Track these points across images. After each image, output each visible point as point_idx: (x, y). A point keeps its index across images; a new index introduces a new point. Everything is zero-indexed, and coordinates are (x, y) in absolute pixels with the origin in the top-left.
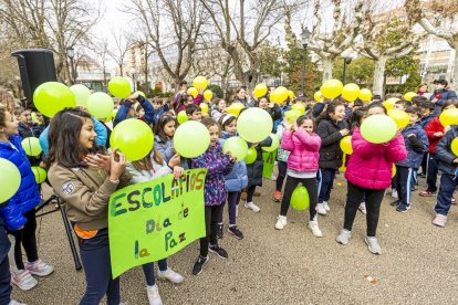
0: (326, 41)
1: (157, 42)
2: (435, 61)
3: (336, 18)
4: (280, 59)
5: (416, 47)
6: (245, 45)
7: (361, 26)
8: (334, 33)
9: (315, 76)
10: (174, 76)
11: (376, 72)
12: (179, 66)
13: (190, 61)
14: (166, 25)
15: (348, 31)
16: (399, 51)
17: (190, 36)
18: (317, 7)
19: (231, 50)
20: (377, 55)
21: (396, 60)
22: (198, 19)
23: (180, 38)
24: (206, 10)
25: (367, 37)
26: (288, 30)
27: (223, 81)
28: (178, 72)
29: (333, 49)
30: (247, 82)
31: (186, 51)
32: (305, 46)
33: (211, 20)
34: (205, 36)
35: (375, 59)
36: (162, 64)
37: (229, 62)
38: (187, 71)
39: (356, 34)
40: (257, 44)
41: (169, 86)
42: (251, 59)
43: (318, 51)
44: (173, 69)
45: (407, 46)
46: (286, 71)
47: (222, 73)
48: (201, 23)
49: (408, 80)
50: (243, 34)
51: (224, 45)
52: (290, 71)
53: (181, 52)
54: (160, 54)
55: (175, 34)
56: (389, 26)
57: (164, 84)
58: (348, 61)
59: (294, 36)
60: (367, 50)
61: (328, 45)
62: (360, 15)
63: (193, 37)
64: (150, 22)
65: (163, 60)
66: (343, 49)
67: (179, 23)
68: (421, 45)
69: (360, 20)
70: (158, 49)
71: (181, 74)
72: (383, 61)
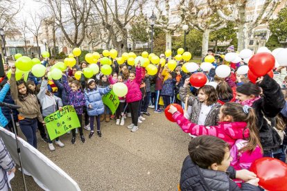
1: (60, 21)
6: (119, 23)
10: (72, 44)
12: (76, 37)
14: (66, 10)
19: (109, 27)
20: (203, 29)
23: (75, 19)
28: (76, 41)
30: (120, 48)
35: (203, 31)
38: (82, 41)
40: (127, 22)
44: (72, 39)
47: (107, 41)
50: (117, 16)
51: (104, 24)
53: (77, 28)
54: (63, 29)
57: (68, 48)
60: (197, 26)
63: (85, 17)
65: (65, 33)
70: (61, 26)
71: (77, 43)
72: (207, 32)
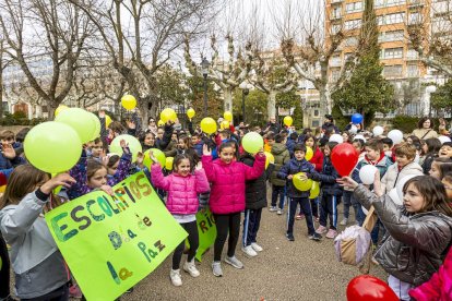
0: (223, 72)
1: (19, 51)
2: (311, 97)
3: (231, 53)
4: (182, 85)
5: (296, 84)
6: (143, 67)
7: (253, 63)
8: (231, 67)
9: (218, 104)
10: (46, 97)
11: (269, 104)
12: (54, 84)
13: (71, 80)
15: (243, 65)
16: (284, 87)
17: (70, 50)
18: (214, 40)
19: (125, 72)
20: (268, 89)
21: (283, 95)
22: (81, 31)
23: (56, 49)
24: (91, 22)
25: (259, 72)
26: (188, 58)
27: (116, 106)
28: (53, 92)
29: (231, 81)
30: (146, 109)
31: (65, 66)
32: (205, 75)
33: (98, 33)
34: (91, 52)
35: (268, 93)
36: (26, 79)
37: (123, 84)
38: (66, 92)
39: (249, 70)
40: (156, 68)
41: (38, 110)
42: (150, 84)
43: (218, 82)
44: (46, 87)
45: (289, 83)
46: (189, 97)
47: (115, 97)
48: (85, 36)
49: (295, 112)
50: (139, 55)
51: (116, 65)
52: (193, 99)
53: (57, 67)
54: (24, 67)
55: (48, 45)
56: (275, 63)
57: (30, 106)
58: (246, 92)
59: (194, 65)
60: (261, 84)
61: (226, 77)
62: (250, 53)
63: (75, 50)
64: (8, 24)
65: (29, 75)
66: (240, 81)
67: (54, 31)
68: (300, 82)
69: (251, 58)
70: (20, 59)
71: (56, 95)
72: (273, 94)
